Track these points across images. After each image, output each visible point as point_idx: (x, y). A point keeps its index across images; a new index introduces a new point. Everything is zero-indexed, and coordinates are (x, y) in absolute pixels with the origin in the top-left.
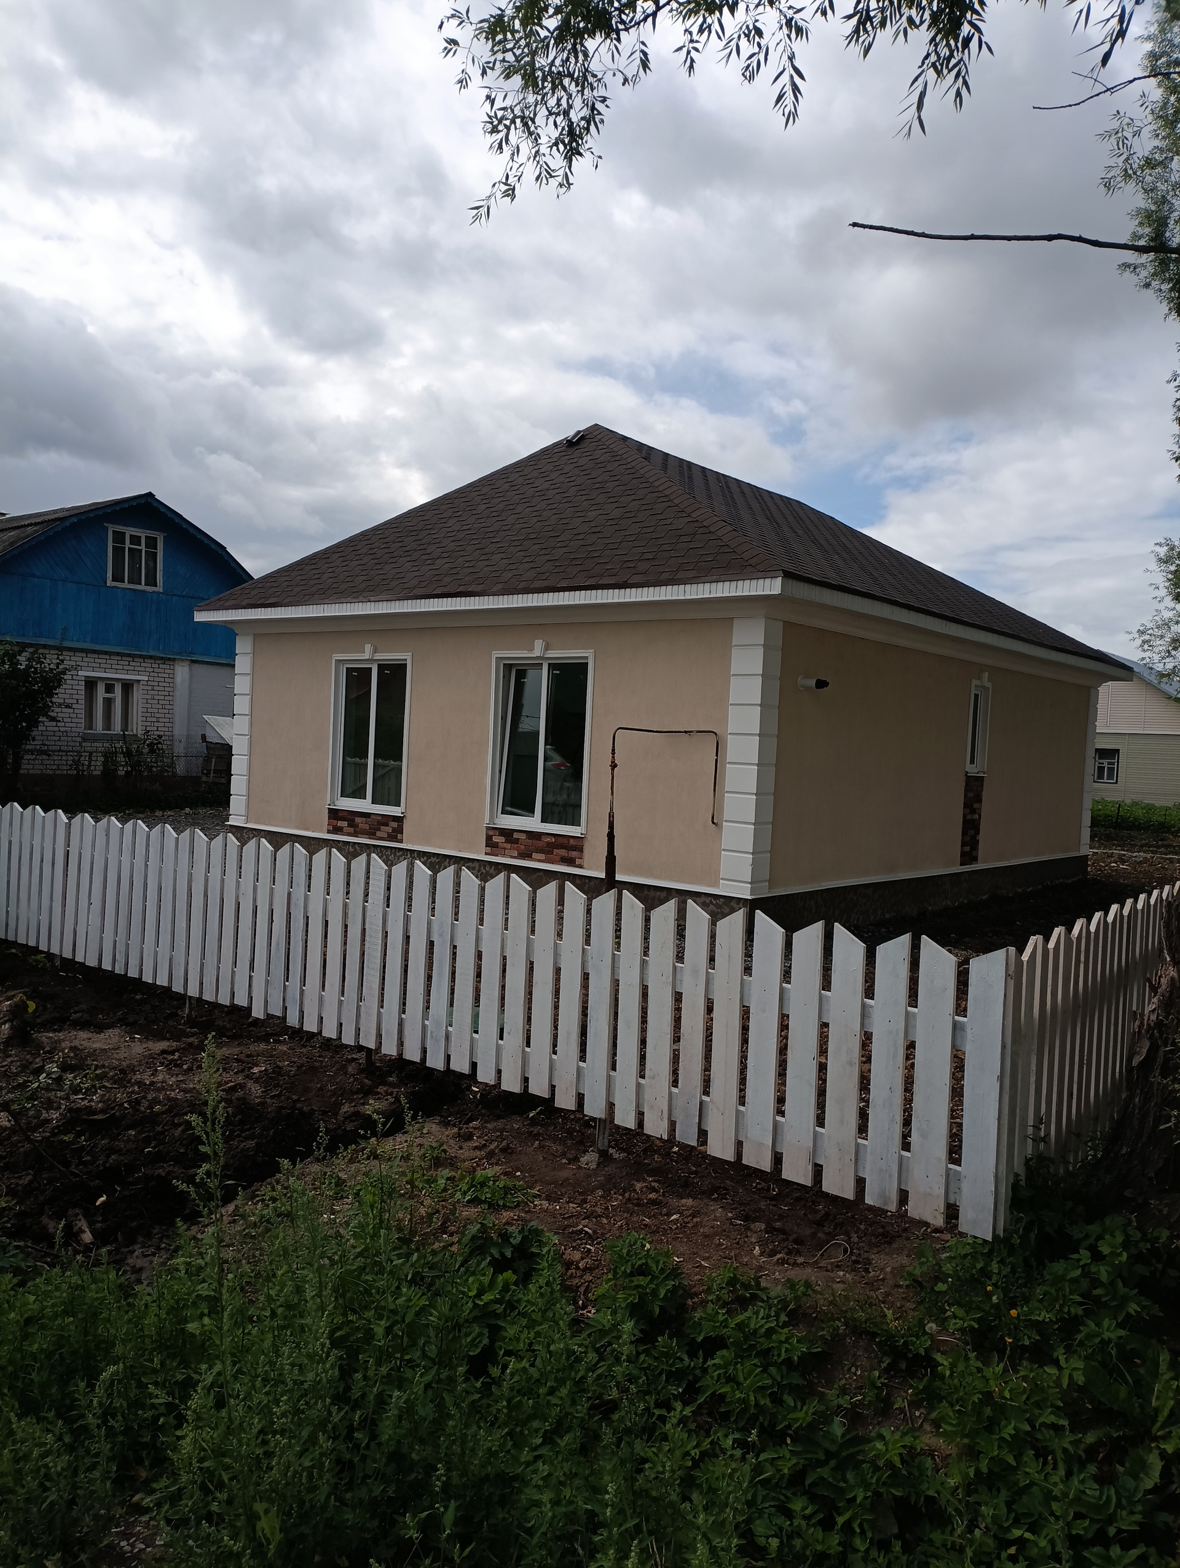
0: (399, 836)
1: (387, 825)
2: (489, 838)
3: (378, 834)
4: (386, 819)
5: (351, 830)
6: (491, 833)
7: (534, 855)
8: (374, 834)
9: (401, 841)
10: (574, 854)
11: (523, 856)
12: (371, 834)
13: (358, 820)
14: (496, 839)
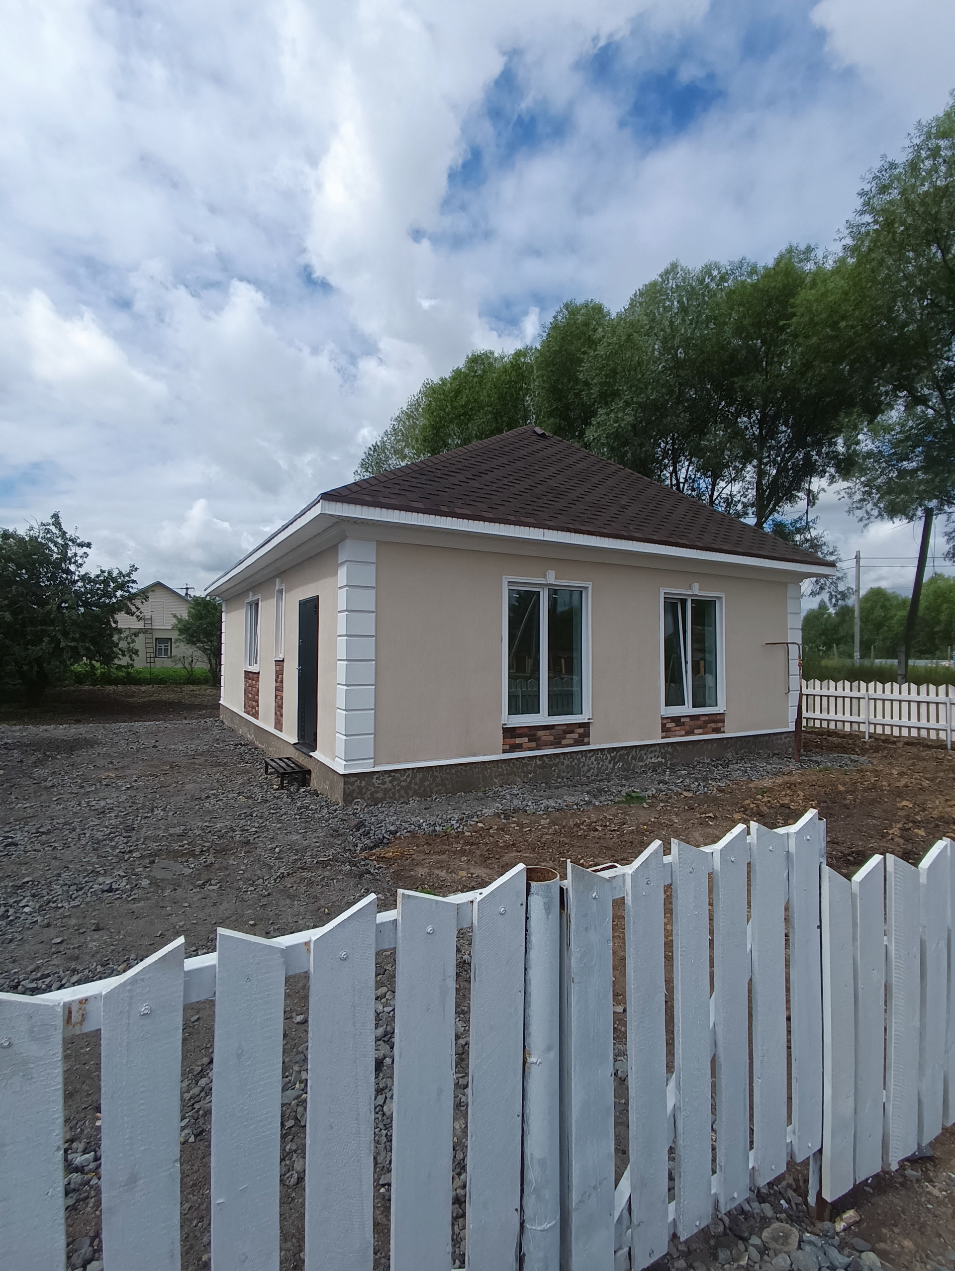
0: (586, 740)
1: (572, 732)
2: (663, 725)
3: (564, 742)
4: (570, 728)
5: (533, 744)
6: (665, 721)
7: (696, 731)
8: (560, 743)
9: (588, 744)
10: (720, 725)
11: (688, 733)
12: (557, 743)
13: (540, 733)
14: (668, 725)
